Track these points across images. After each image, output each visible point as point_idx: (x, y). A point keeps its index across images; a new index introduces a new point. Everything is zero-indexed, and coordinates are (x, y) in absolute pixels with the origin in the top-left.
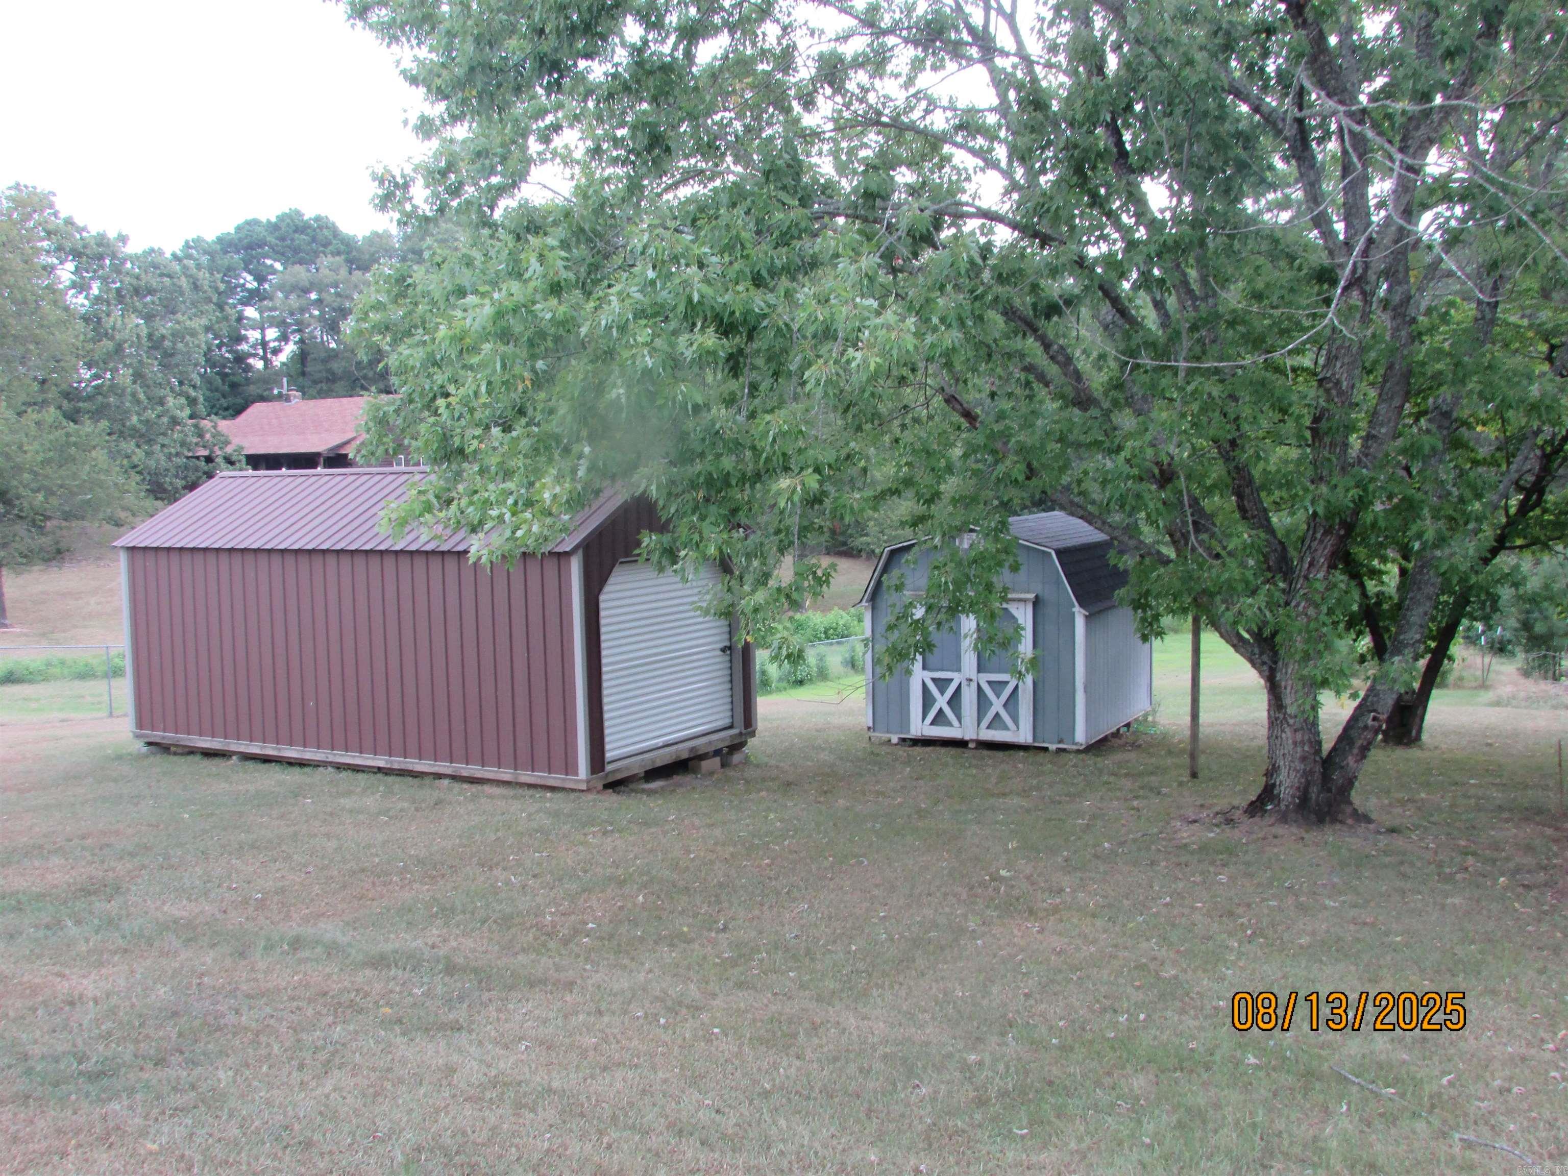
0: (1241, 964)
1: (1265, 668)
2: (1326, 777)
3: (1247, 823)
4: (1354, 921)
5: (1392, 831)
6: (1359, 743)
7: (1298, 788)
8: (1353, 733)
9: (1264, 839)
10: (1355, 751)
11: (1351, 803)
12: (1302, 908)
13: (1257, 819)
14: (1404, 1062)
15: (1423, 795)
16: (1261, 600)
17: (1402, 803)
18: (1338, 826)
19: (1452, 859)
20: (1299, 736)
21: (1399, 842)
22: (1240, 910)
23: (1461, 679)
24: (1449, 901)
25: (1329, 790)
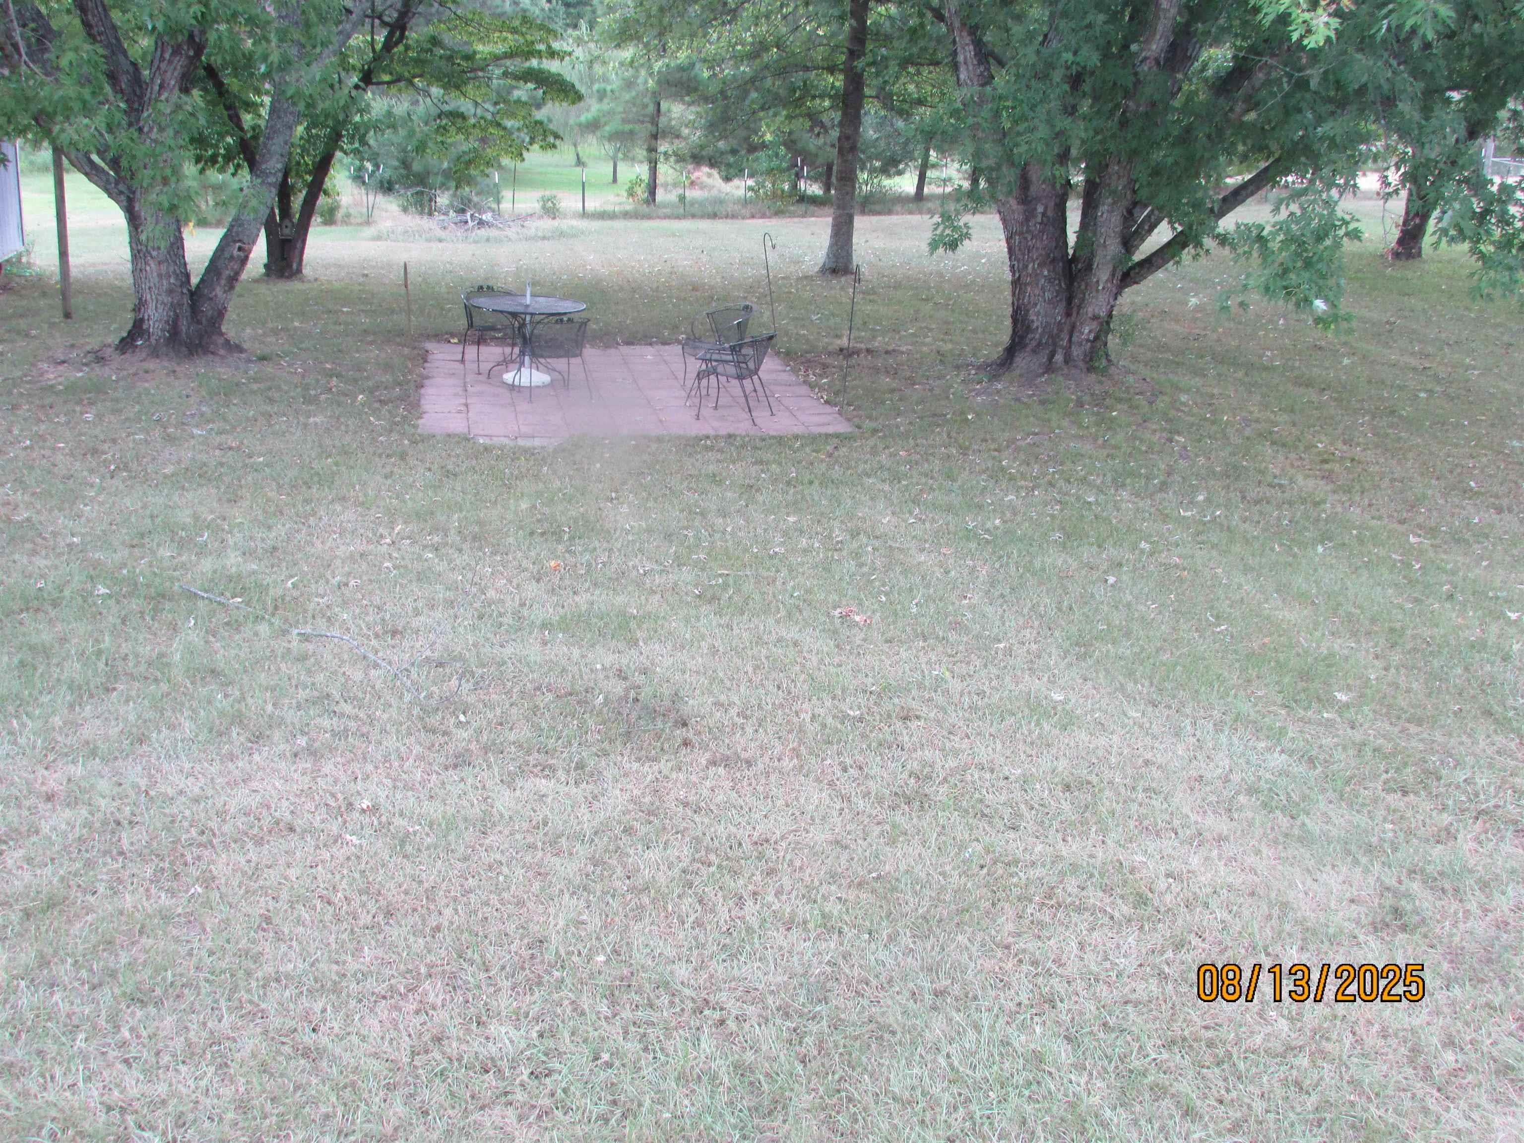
0: (101, 498)
1: (123, 198)
2: (194, 309)
3: (117, 359)
4: (220, 447)
5: (263, 358)
6: (227, 273)
7: (167, 322)
8: (220, 263)
9: (135, 374)
10: (223, 282)
11: (222, 334)
12: (170, 439)
13: (128, 356)
14: (254, 572)
15: (297, 324)
16: (100, 121)
17: (275, 332)
18: (211, 357)
19: (317, 381)
20: (164, 267)
21: (269, 368)
22: (106, 447)
23: (348, 215)
24: (312, 420)
25: (199, 322)
